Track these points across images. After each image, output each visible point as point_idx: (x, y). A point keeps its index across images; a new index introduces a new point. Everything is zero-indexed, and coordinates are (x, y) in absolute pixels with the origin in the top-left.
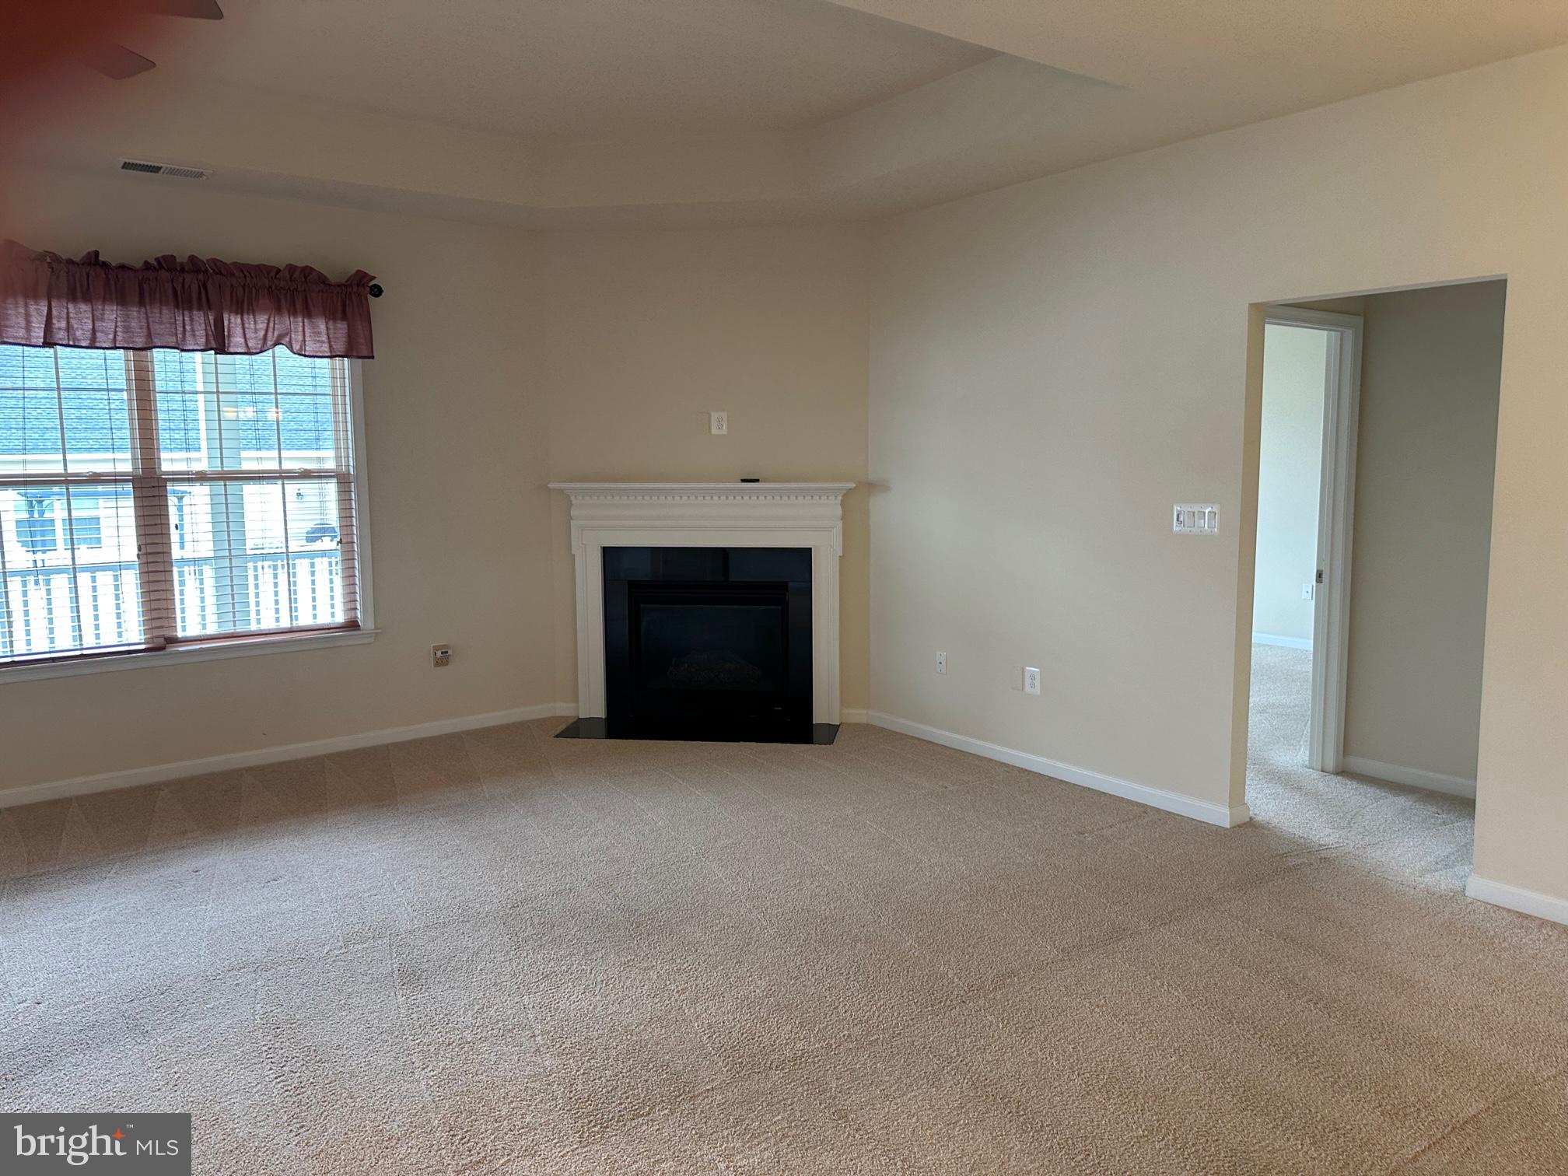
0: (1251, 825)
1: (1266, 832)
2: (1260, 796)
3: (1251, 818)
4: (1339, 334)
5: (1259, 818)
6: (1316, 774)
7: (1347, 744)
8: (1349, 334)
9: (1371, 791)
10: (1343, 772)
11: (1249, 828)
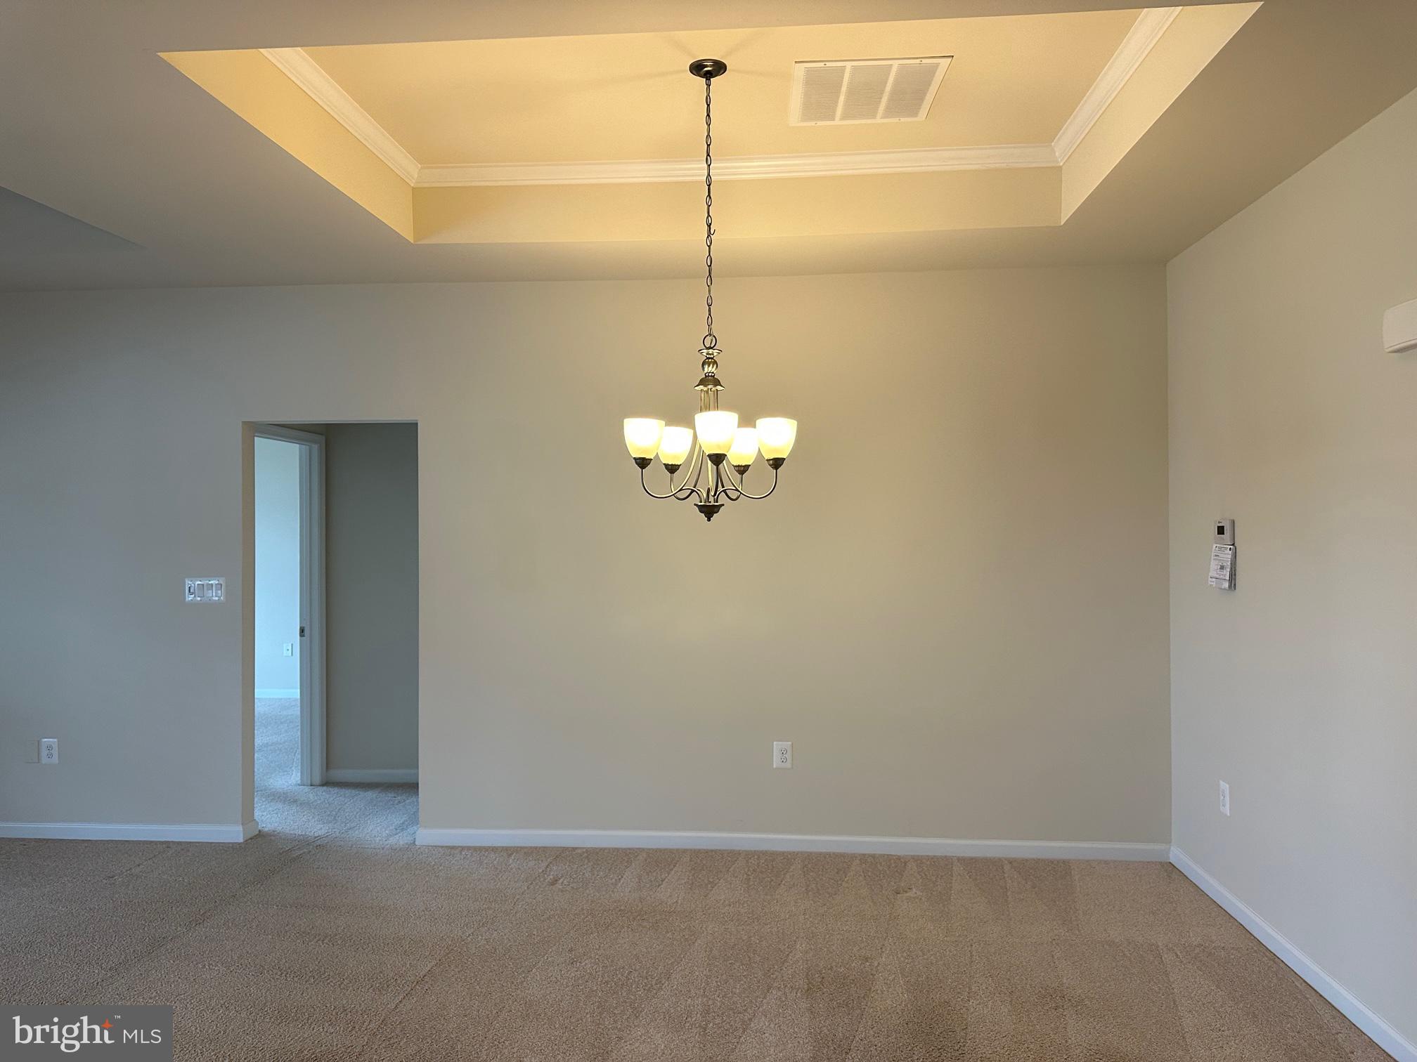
0: (261, 835)
1: (273, 838)
2: (265, 814)
3: (260, 831)
4: (308, 447)
5: (266, 829)
6: (307, 789)
7: (329, 762)
8: (315, 447)
9: (348, 792)
10: (326, 783)
11: (260, 838)
